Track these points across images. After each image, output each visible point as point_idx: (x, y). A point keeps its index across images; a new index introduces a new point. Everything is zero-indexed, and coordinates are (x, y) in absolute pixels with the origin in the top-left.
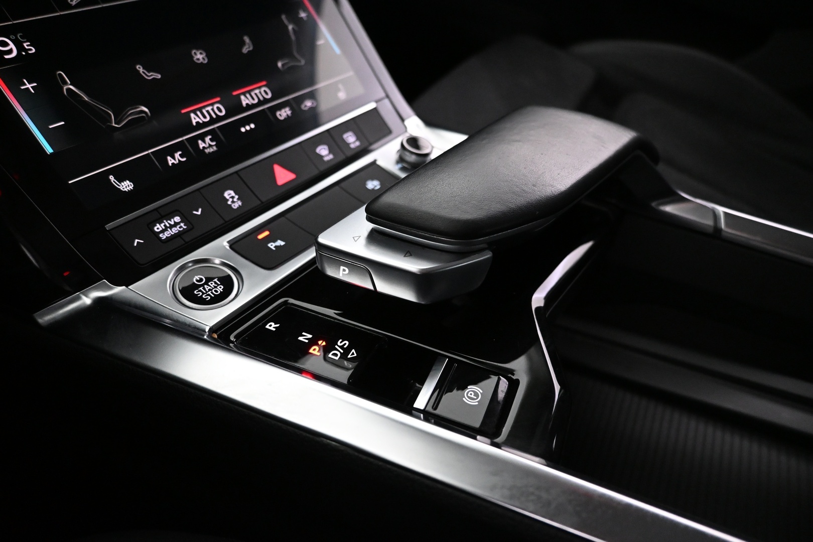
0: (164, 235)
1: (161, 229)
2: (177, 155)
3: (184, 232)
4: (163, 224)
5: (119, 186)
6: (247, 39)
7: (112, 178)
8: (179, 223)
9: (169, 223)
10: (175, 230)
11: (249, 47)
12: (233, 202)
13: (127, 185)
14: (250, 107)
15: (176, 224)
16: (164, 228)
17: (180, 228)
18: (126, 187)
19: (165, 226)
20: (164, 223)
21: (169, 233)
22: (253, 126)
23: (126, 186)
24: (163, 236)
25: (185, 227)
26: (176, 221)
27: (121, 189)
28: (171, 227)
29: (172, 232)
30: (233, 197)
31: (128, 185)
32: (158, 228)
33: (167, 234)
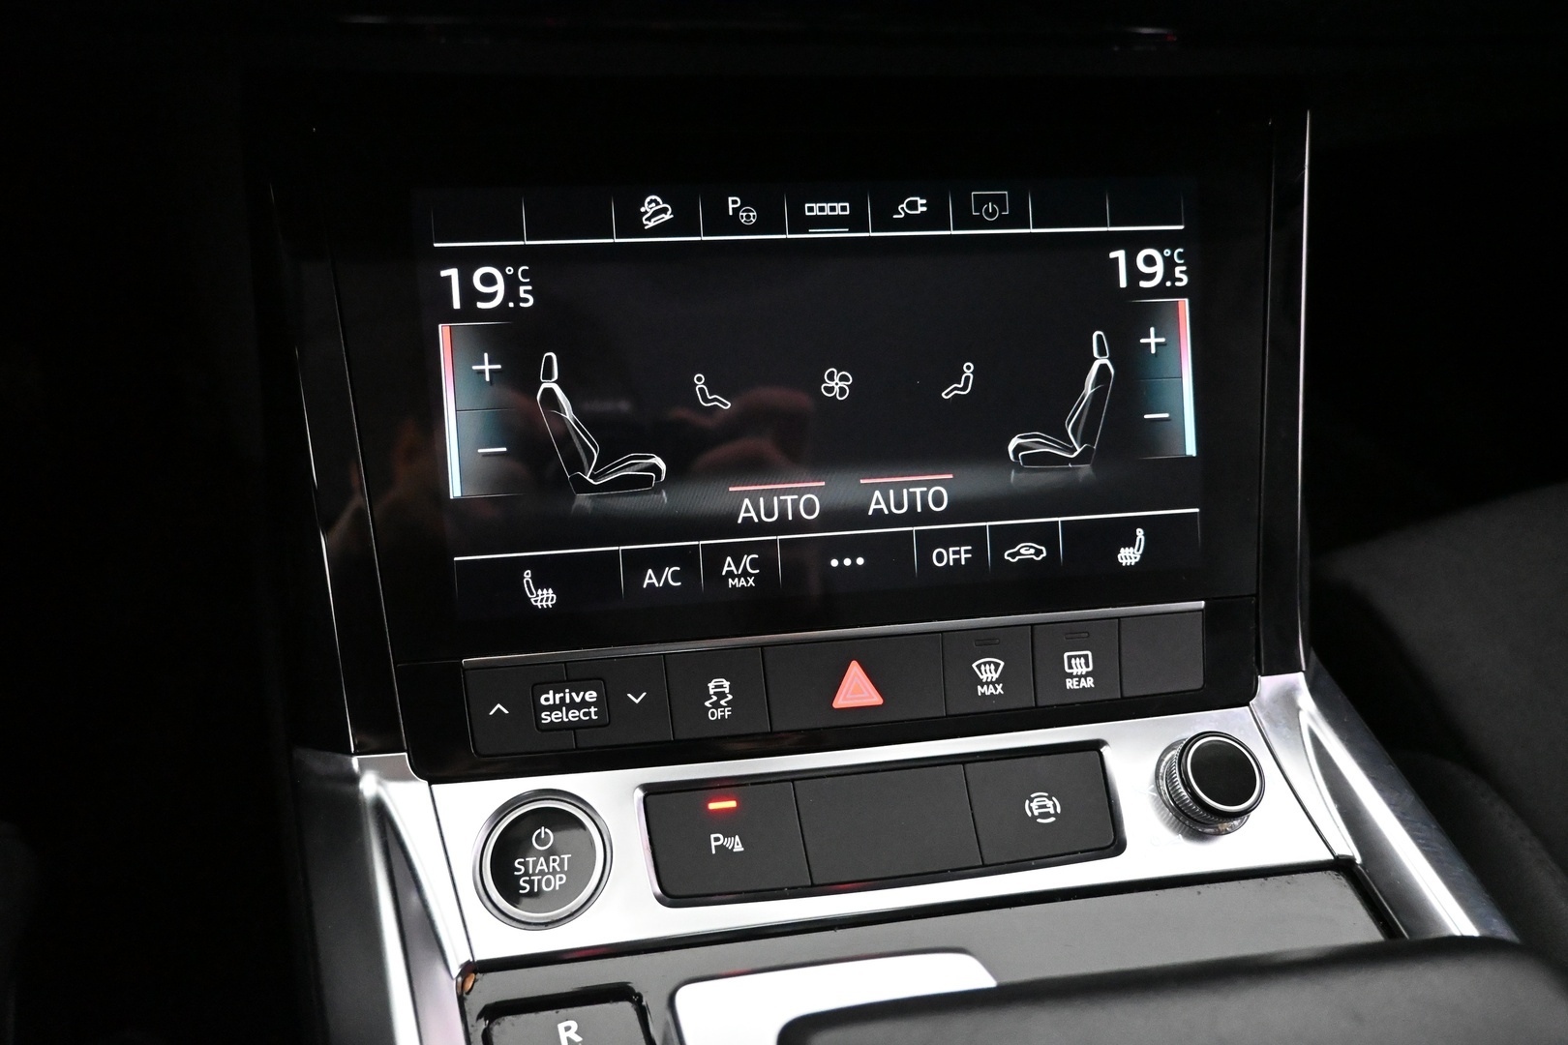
0: (550, 716)
1: (551, 702)
2: (668, 572)
3: (589, 725)
4: (562, 695)
5: (532, 593)
6: (968, 370)
7: (527, 575)
8: (588, 705)
9: (571, 698)
10: (574, 715)
11: (964, 388)
12: (716, 705)
13: (545, 596)
14: (880, 519)
15: (584, 704)
16: (557, 702)
17: (585, 714)
18: (542, 601)
19: (562, 699)
20: (565, 693)
21: (560, 715)
22: (860, 561)
23: (544, 598)
24: (547, 718)
25: (594, 717)
26: (587, 698)
27: (532, 600)
28: (573, 705)
29: (567, 717)
30: (722, 695)
31: (548, 598)
32: (549, 698)
33: (555, 717)
